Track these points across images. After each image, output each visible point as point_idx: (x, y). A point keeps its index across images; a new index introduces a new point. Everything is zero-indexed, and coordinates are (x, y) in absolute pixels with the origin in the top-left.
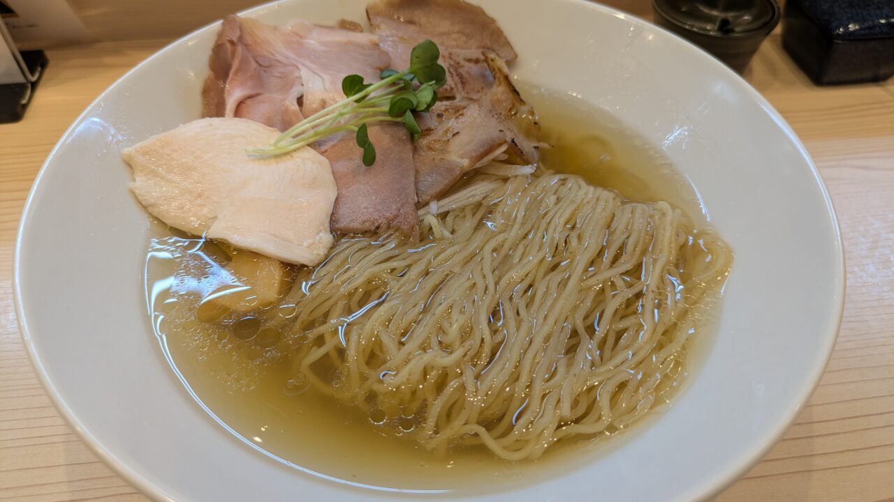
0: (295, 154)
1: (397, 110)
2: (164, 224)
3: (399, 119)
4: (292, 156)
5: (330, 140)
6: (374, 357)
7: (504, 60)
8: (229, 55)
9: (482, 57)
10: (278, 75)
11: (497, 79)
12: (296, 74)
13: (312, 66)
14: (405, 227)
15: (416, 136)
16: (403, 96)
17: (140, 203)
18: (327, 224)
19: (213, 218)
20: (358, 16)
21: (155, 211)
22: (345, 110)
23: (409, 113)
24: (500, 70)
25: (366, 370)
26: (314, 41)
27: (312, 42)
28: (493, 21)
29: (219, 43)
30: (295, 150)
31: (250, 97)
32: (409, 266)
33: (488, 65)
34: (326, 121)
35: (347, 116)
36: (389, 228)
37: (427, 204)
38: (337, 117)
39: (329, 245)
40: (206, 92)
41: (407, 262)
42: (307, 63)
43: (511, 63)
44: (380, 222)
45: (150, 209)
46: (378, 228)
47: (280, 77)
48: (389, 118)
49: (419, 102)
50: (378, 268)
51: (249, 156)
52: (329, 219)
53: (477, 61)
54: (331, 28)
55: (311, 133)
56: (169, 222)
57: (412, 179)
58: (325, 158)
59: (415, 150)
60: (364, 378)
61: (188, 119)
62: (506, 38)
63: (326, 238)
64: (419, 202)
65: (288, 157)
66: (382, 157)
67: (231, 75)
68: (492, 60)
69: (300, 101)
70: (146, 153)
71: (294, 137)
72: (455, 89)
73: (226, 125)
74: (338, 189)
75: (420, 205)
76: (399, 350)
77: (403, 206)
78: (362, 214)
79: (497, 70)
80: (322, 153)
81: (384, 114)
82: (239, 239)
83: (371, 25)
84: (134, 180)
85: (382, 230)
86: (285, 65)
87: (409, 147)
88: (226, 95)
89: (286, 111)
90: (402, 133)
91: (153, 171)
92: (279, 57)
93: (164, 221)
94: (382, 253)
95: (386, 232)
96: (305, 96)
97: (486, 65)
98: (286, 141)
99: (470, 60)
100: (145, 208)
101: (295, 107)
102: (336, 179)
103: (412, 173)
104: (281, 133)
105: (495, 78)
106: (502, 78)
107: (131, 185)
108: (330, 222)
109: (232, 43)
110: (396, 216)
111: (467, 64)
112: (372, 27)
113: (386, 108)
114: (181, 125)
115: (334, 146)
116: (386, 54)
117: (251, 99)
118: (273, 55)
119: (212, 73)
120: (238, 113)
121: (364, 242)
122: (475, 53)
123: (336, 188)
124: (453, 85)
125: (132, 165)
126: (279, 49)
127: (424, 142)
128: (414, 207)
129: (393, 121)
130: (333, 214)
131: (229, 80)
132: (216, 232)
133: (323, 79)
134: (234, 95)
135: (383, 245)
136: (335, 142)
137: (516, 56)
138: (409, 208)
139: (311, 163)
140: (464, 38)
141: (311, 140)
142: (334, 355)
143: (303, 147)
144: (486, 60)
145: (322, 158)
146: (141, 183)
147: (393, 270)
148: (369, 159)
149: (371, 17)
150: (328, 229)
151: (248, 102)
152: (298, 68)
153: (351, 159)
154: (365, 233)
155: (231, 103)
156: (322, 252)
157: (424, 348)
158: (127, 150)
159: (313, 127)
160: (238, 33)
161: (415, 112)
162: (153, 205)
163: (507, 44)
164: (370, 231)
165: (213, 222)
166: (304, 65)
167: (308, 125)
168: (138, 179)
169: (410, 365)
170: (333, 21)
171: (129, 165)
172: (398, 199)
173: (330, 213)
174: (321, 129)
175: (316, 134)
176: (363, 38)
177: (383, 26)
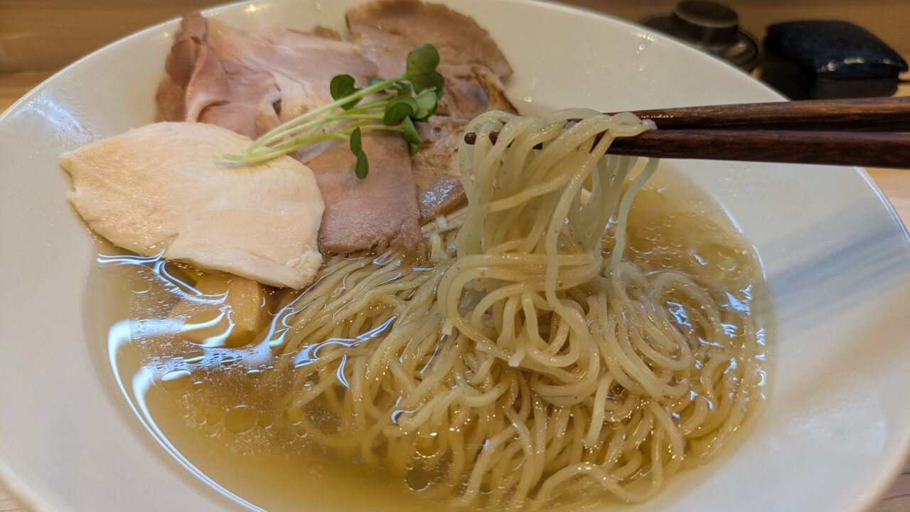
0: (271, 164)
1: (394, 117)
2: (109, 243)
3: (395, 128)
4: (269, 166)
5: (312, 151)
6: (382, 396)
7: (498, 76)
8: (192, 54)
9: (473, 75)
10: (247, 82)
11: (491, 97)
12: (269, 81)
13: (288, 72)
14: (409, 245)
15: (415, 147)
16: (402, 101)
17: (80, 217)
18: (314, 242)
19: (172, 236)
20: (337, 24)
21: (98, 227)
22: (333, 116)
23: (408, 120)
24: (493, 87)
25: (374, 411)
26: (288, 47)
27: (286, 48)
28: (485, 33)
29: (181, 39)
30: (272, 159)
31: (215, 104)
32: (417, 288)
33: (480, 83)
34: (311, 127)
35: (335, 123)
36: (388, 246)
37: (432, 220)
38: (322, 123)
39: (318, 265)
40: (160, 96)
41: (413, 284)
42: (282, 70)
43: (505, 79)
44: (378, 238)
45: (93, 225)
46: (375, 246)
47: (250, 85)
48: (382, 127)
49: (418, 110)
50: (380, 290)
51: (217, 164)
52: (316, 236)
53: (468, 78)
54: (305, 34)
55: (292, 140)
56: (117, 241)
57: (414, 193)
58: (308, 168)
59: (414, 164)
60: (371, 421)
61: (142, 123)
62: (500, 52)
63: (315, 257)
64: (422, 217)
65: (264, 166)
66: (376, 170)
67: (194, 77)
68: (484, 77)
69: (277, 106)
70: (89, 159)
71: (268, 145)
72: (449, 106)
73: (187, 131)
74: (326, 204)
75: (422, 221)
76: (417, 385)
77: (403, 221)
78: (355, 230)
79: (490, 88)
80: (306, 164)
81: (377, 121)
82: (205, 257)
83: (351, 33)
84: (74, 190)
85: (380, 248)
86: (254, 72)
87: (407, 160)
88: (187, 100)
89: (260, 117)
90: (399, 144)
91: (97, 180)
92: (247, 63)
93: (110, 240)
94: (382, 275)
95: (384, 252)
96: (283, 100)
97: (476, 82)
98: (259, 148)
99: (461, 77)
100: (87, 223)
101: (272, 112)
102: (322, 193)
103: (412, 187)
104: (253, 142)
105: (488, 95)
106: (497, 95)
107: (70, 195)
108: (318, 239)
109: (196, 40)
110: (397, 233)
111: (458, 82)
112: (352, 36)
113: (381, 115)
114: (132, 129)
115: (317, 158)
116: (372, 63)
117: (217, 107)
118: (240, 60)
119: (168, 76)
120: (202, 116)
121: (361, 262)
122: (465, 69)
123: (323, 202)
124: (447, 103)
125: (73, 174)
126: (247, 55)
127: (421, 156)
128: (417, 223)
129: (387, 131)
130: (320, 231)
131: (190, 84)
132: (177, 251)
133: (303, 85)
134: (197, 99)
135: (382, 267)
136: (319, 153)
137: (511, 72)
138: (412, 223)
139: (292, 173)
140: (453, 52)
141: (290, 149)
142: (331, 395)
143: (281, 155)
144: (477, 76)
145: (305, 168)
146: (82, 194)
147: (398, 293)
148: (362, 170)
149: (351, 24)
150: (316, 247)
151: (214, 109)
152: (271, 75)
153: (339, 172)
154: (359, 252)
155: (193, 107)
156: (310, 272)
157: (447, 383)
158: (66, 155)
159: (292, 135)
160: (203, 30)
161: (414, 119)
162: (97, 220)
163: (502, 58)
164: (366, 250)
165: (173, 241)
166: (277, 71)
167: (287, 132)
168: (78, 188)
169: (431, 404)
170: (308, 27)
171: (68, 172)
172: (398, 214)
173: (318, 229)
174: (303, 136)
175: (298, 142)
176: (344, 46)
177: (364, 35)
